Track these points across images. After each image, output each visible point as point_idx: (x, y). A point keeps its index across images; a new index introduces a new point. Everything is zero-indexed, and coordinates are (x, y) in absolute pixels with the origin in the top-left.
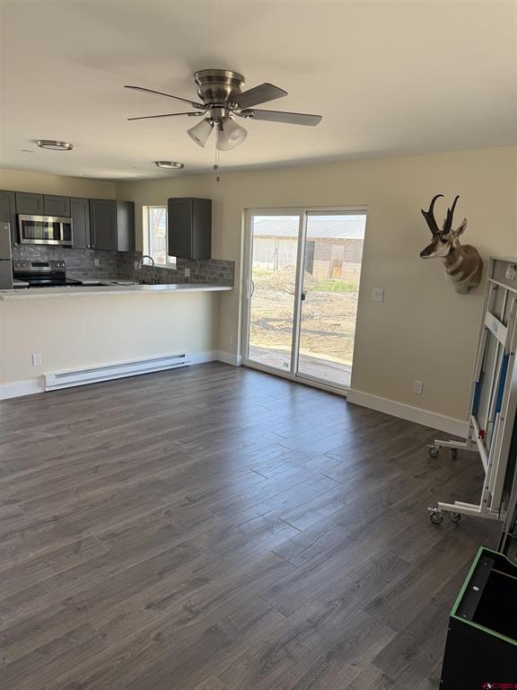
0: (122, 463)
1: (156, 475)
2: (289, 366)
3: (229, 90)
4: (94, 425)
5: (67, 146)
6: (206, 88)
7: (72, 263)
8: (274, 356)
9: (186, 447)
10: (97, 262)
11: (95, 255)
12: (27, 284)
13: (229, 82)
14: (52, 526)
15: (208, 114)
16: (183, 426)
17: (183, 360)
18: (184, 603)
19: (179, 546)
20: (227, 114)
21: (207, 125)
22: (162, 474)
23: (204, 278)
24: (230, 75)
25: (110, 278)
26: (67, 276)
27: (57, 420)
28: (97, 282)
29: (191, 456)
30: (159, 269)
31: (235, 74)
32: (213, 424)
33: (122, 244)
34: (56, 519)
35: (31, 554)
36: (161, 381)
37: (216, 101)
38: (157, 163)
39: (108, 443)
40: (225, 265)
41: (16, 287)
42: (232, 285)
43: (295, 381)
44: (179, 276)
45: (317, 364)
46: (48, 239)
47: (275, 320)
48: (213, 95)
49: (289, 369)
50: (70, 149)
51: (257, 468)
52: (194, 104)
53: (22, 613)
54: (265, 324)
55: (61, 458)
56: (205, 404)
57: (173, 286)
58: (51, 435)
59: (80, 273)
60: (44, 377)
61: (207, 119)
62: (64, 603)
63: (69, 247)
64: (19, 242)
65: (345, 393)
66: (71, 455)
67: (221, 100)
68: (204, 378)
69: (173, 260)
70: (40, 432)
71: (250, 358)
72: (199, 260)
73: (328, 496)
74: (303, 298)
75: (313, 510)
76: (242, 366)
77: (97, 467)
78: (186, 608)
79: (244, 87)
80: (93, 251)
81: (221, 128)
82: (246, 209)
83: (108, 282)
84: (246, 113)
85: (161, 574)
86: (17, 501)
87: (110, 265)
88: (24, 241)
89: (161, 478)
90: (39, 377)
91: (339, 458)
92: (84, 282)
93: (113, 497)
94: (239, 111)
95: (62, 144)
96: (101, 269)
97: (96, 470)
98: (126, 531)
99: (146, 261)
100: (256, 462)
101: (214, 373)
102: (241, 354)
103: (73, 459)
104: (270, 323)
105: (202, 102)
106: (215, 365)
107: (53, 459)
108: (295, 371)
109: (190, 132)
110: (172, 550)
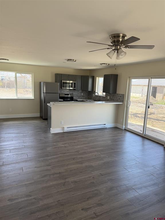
0: (82, 158)
1: (91, 164)
2: (142, 131)
3: (121, 40)
4: (75, 144)
5: (75, 60)
6: (113, 40)
7: (75, 94)
8: (138, 127)
9: (102, 156)
10: (82, 94)
11: (82, 92)
12: (63, 100)
13: (121, 37)
14: (58, 175)
15: (114, 48)
16: (102, 148)
17: (105, 126)
18: (94, 211)
19: (96, 190)
20: (120, 48)
21: (113, 52)
22: (94, 164)
23: (114, 99)
24: (121, 35)
25: (86, 99)
26: (74, 98)
27: (65, 141)
28: (82, 100)
29: (103, 159)
30: (100, 97)
31: (123, 34)
32: (112, 149)
33: (90, 89)
34: (60, 173)
35: (51, 183)
36: (97, 132)
37: (116, 44)
38: (101, 64)
39: (79, 150)
40: (121, 95)
41: (60, 101)
42: (123, 102)
43: (144, 137)
44: (106, 99)
45: (153, 131)
46: (70, 87)
47: (139, 114)
48: (115, 42)
49: (142, 133)
50: (75, 61)
51: (126, 167)
52: (109, 45)
53: (46, 202)
54: (135, 115)
55: (65, 153)
56: (110, 142)
57: (104, 102)
58: (63, 146)
59: (77, 97)
60: (64, 127)
61: (113, 50)
62: (57, 202)
63: (75, 90)
64: (61, 88)
65: (163, 144)
66: (68, 153)
67: (118, 43)
68: (111, 133)
69: (104, 94)
70: (60, 144)
71: (128, 127)
72: (113, 94)
73: (152, 182)
74: (149, 107)
75: (145, 187)
76: (125, 129)
77: (74, 158)
78: (94, 213)
79: (126, 38)
80: (81, 91)
81: (118, 52)
82: (129, 77)
83: (85, 100)
84: (127, 47)
85: (88, 199)
86: (50, 165)
87: (86, 95)
88: (62, 88)
89: (93, 165)
90: (62, 128)
91: (158, 168)
92: (78, 100)
93: (77, 169)
94: (124, 46)
95: (73, 60)
96: (83, 96)
97: (74, 159)
98: (79, 181)
99: (96, 94)
100: (126, 165)
101: (115, 131)
102: (125, 125)
103: (68, 154)
104: (137, 115)
105: (112, 45)
106: (116, 128)
107: (62, 153)
108: (144, 133)
109: (107, 54)
110: (93, 191)
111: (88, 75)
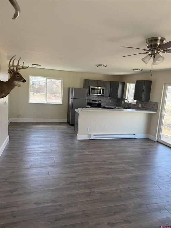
0: (109, 168)
1: (119, 176)
3: (159, 44)
4: (102, 153)
5: (105, 66)
6: (150, 44)
7: (103, 101)
9: (131, 168)
10: (111, 101)
11: (111, 99)
12: (90, 106)
13: (159, 41)
14: (83, 184)
15: (150, 53)
16: (131, 160)
17: (134, 136)
19: (122, 205)
20: (157, 52)
21: (149, 57)
23: (146, 108)
24: (160, 38)
25: (114, 106)
26: (102, 104)
27: (92, 149)
28: (110, 107)
29: (132, 172)
30: (130, 104)
31: (162, 38)
32: (142, 162)
33: (119, 96)
34: (85, 182)
35: (76, 192)
36: (126, 142)
37: (153, 48)
38: (133, 69)
39: (105, 160)
40: (154, 104)
41: (87, 107)
42: (157, 111)
44: (137, 106)
46: (98, 94)
48: (152, 46)
51: (158, 184)
52: (145, 50)
53: (70, 210)
55: (91, 162)
56: (141, 154)
57: (134, 110)
58: (89, 154)
59: (105, 104)
61: (149, 55)
62: (82, 212)
63: (103, 96)
67: (155, 48)
69: (135, 101)
70: (86, 152)
71: (161, 139)
72: (145, 101)
76: (158, 142)
77: (101, 168)
79: (165, 42)
80: (110, 97)
81: (154, 57)
82: (165, 84)
84: (165, 51)
86: (76, 173)
87: (115, 102)
88: (90, 94)
89: (121, 178)
90: (89, 135)
92: (106, 107)
93: (103, 180)
94: (162, 51)
96: (112, 103)
97: (100, 168)
99: (126, 101)
100: (158, 181)
102: (158, 137)
103: (94, 163)
105: (148, 49)
106: (147, 140)
107: (88, 162)
109: (142, 59)
110: (120, 206)
111: (118, 81)
